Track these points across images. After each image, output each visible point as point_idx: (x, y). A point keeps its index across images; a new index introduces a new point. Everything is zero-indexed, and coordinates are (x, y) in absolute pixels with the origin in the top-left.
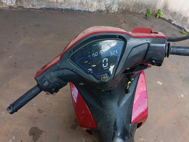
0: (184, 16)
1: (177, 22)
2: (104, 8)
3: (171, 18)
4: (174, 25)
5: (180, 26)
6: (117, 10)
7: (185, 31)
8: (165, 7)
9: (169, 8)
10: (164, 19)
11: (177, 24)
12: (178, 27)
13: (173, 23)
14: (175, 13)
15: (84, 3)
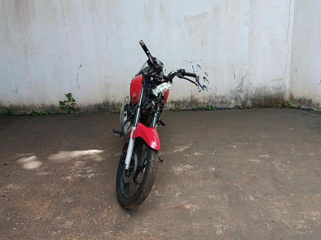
0: (308, 99)
1: (305, 106)
2: (240, 104)
3: (298, 105)
6: (251, 105)
7: (314, 110)
8: (292, 98)
9: (295, 98)
10: (294, 108)
11: (306, 108)
12: (307, 109)
13: (302, 108)
14: (301, 99)
15: (224, 101)
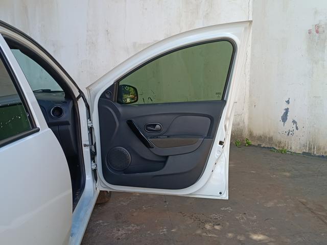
0: (268, 136)
1: (265, 144)
3: (259, 143)
4: (264, 147)
5: (269, 146)
7: (275, 149)
8: (251, 134)
9: (255, 135)
10: (254, 146)
11: (266, 146)
12: (268, 148)
13: (262, 146)
14: (261, 137)
